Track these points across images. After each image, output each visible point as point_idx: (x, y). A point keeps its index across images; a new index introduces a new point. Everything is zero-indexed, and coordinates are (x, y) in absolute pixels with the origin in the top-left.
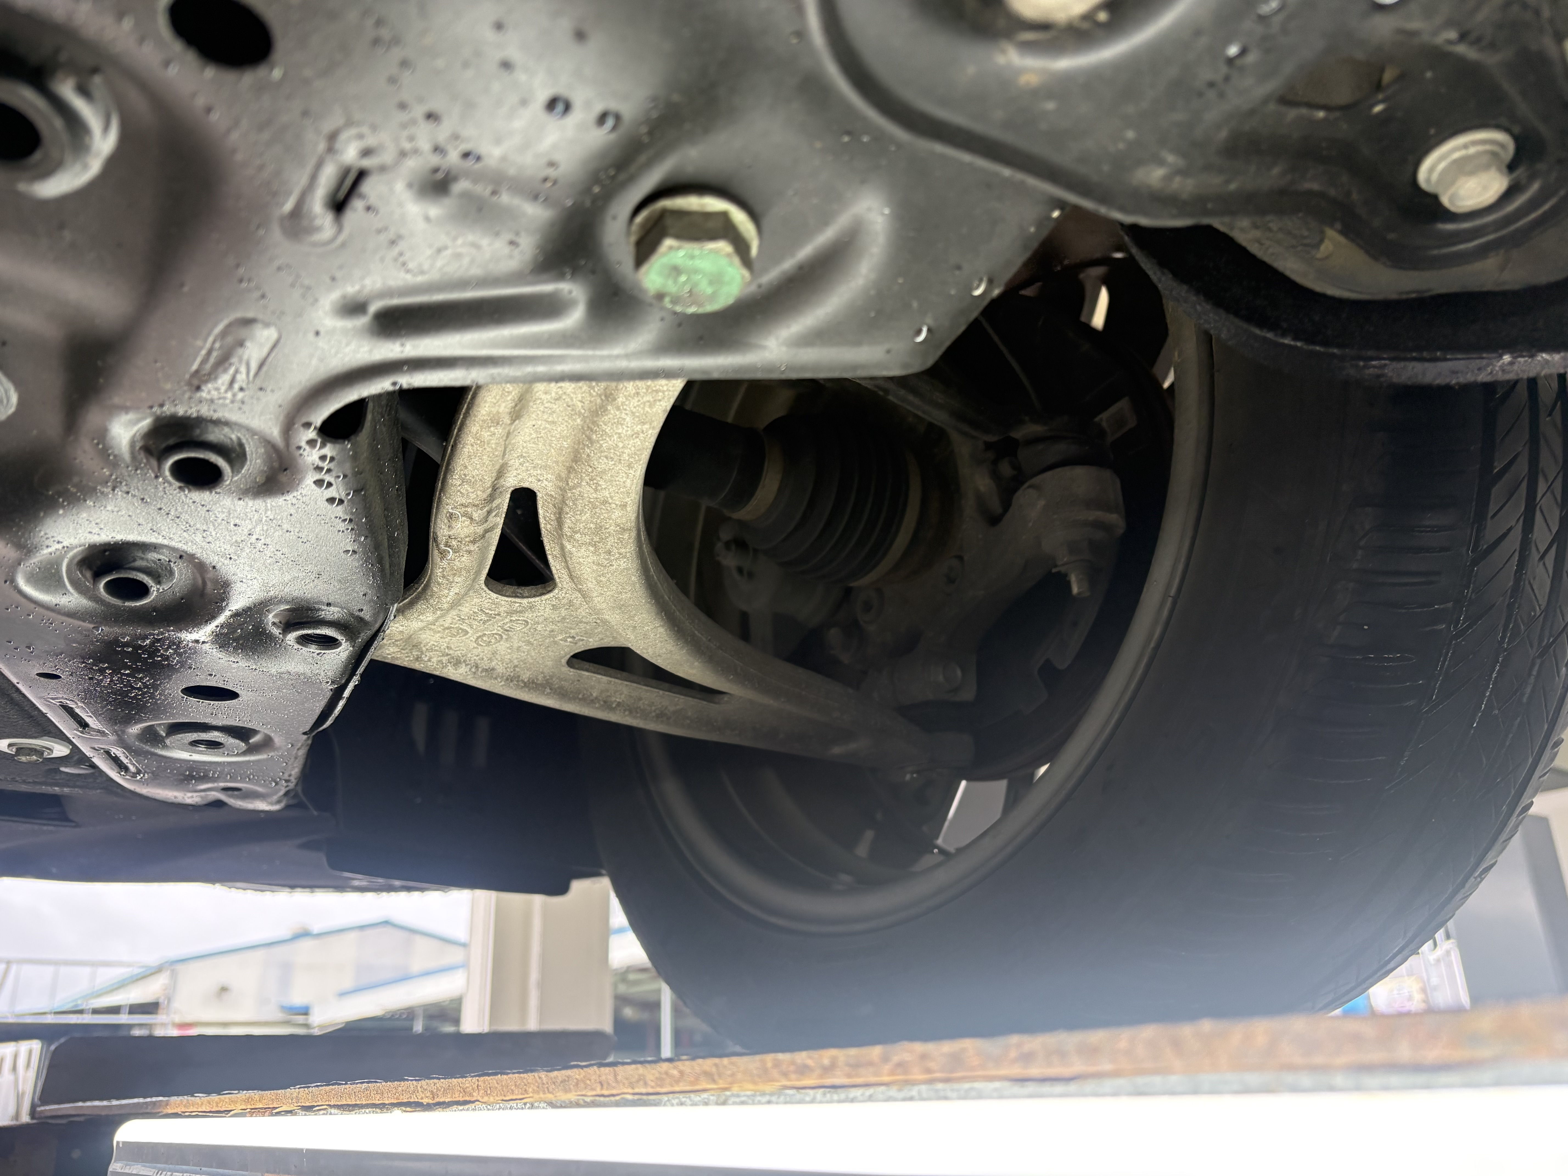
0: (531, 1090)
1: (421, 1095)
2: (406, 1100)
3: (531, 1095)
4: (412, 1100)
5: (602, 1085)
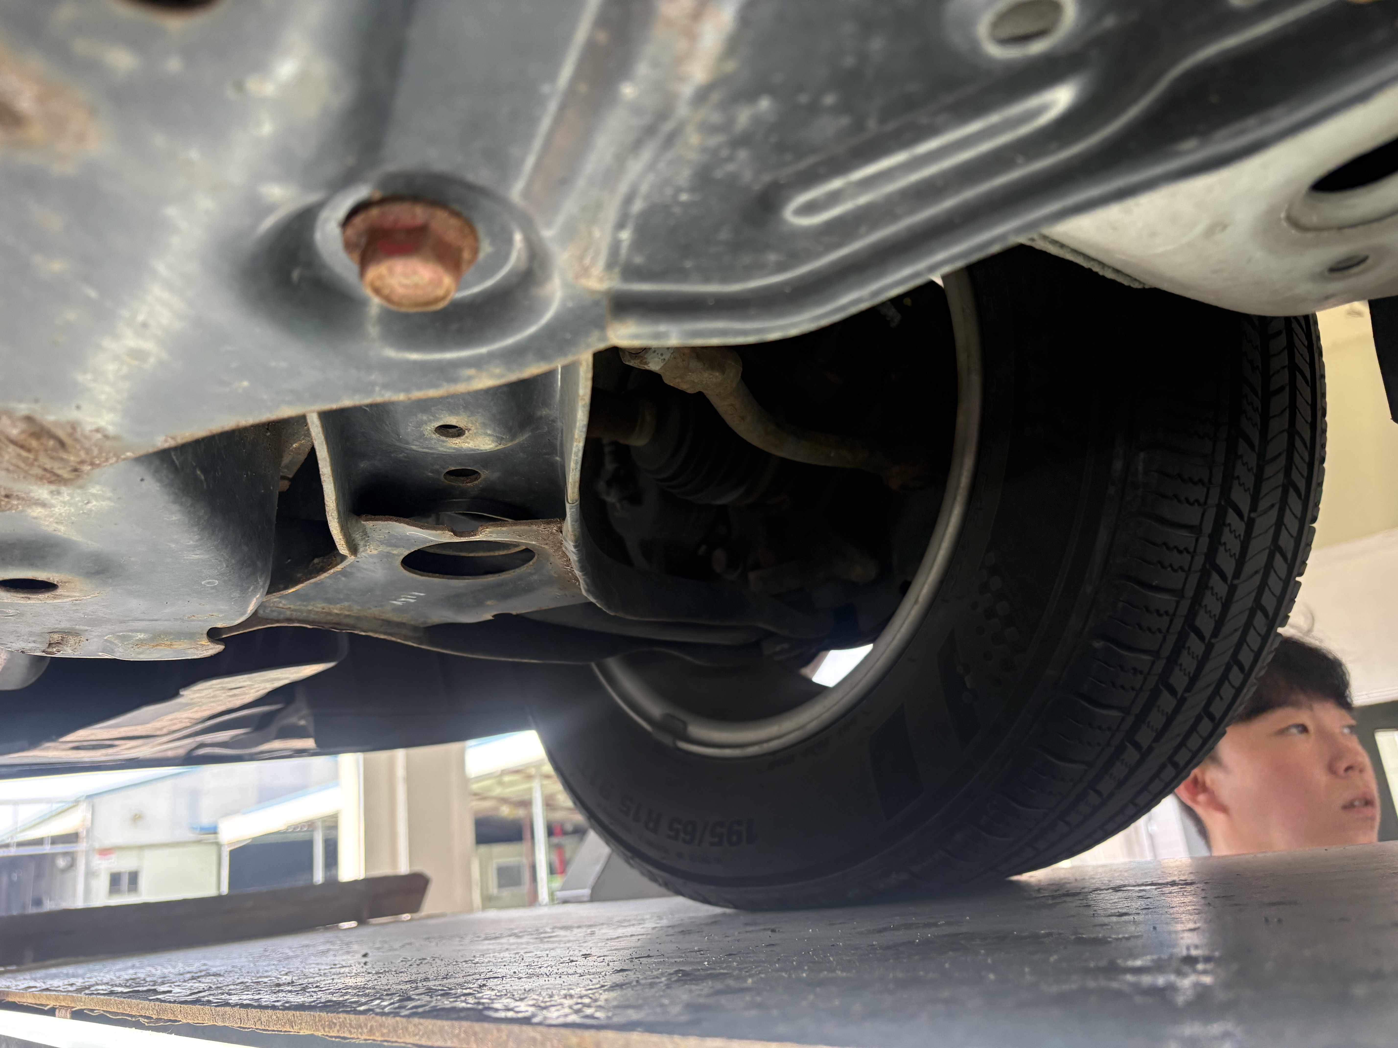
0: (207, 1018)
1: (151, 1013)
2: (144, 1015)
3: (207, 1022)
4: (147, 1015)
5: (241, 1021)
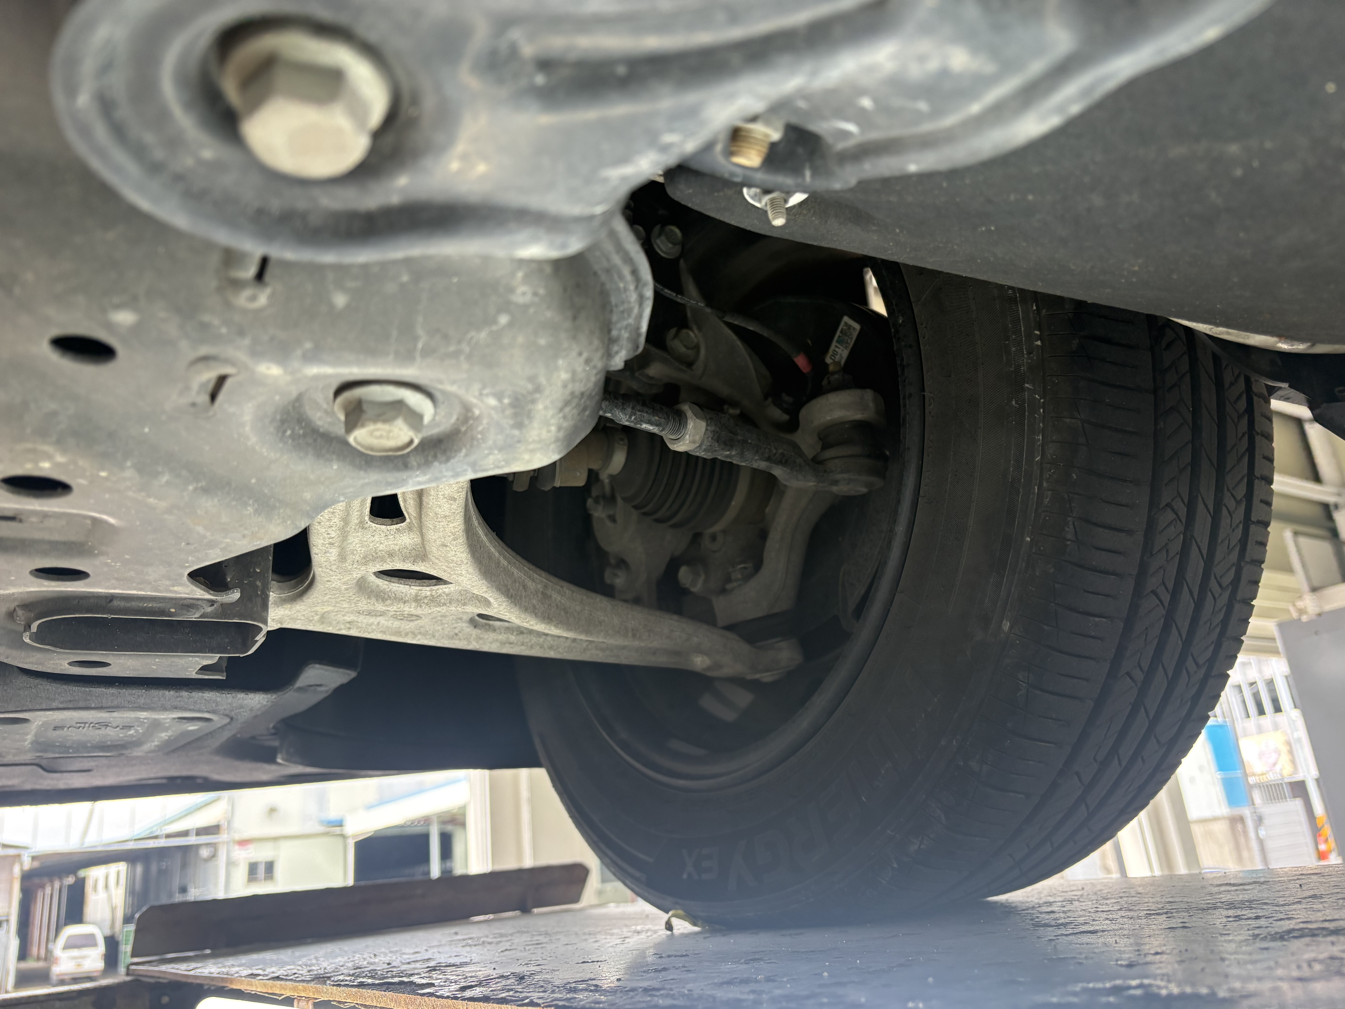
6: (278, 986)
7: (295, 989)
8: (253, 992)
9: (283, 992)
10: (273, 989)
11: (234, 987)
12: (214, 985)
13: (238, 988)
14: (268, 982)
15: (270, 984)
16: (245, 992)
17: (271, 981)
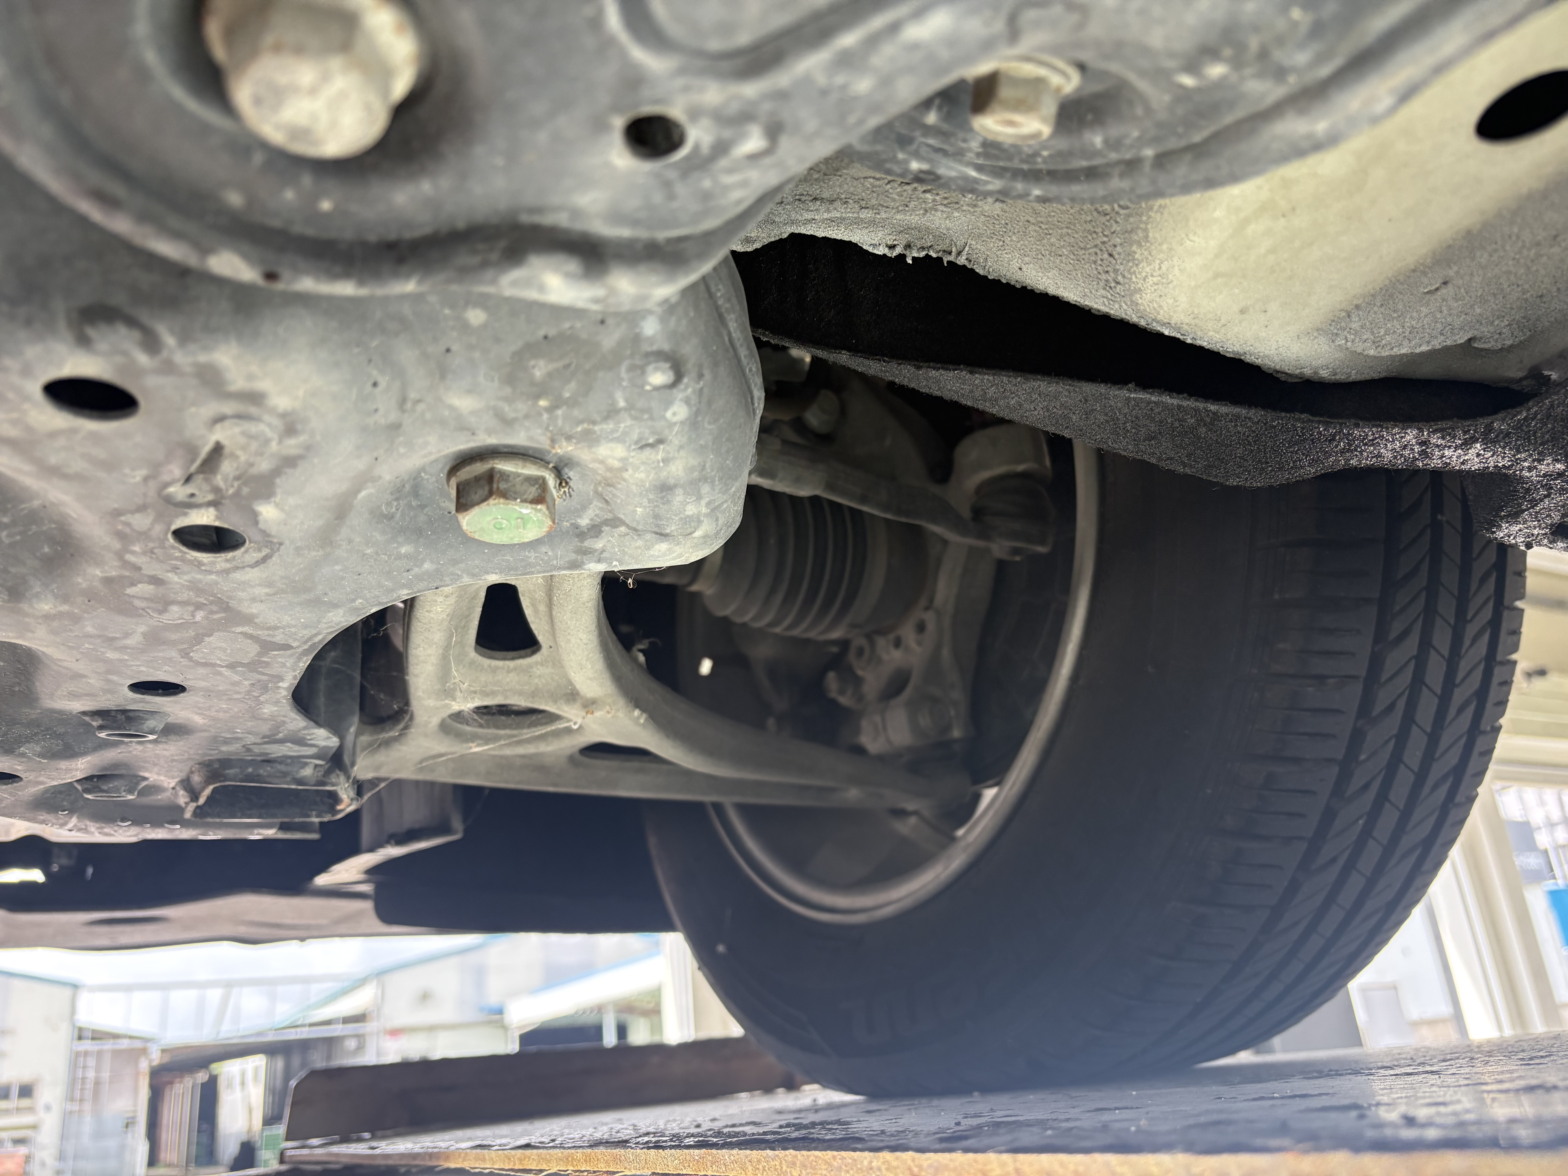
6: (536, 1158)
7: (567, 1160)
8: (487, 1171)
9: (544, 1167)
10: (525, 1162)
11: (453, 1165)
12: (417, 1166)
13: (458, 1166)
14: (513, 1152)
15: (518, 1155)
16: (472, 1171)
17: (520, 1151)
